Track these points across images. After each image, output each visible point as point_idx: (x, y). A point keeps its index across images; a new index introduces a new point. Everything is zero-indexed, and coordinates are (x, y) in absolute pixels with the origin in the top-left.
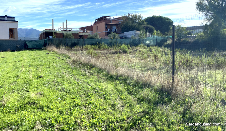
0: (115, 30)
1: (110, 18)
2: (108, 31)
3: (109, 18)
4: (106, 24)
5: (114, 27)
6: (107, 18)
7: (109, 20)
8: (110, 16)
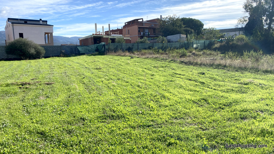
0: (149, 33)
2: (141, 34)
3: (141, 20)
4: (139, 28)
5: (147, 31)
6: (139, 20)
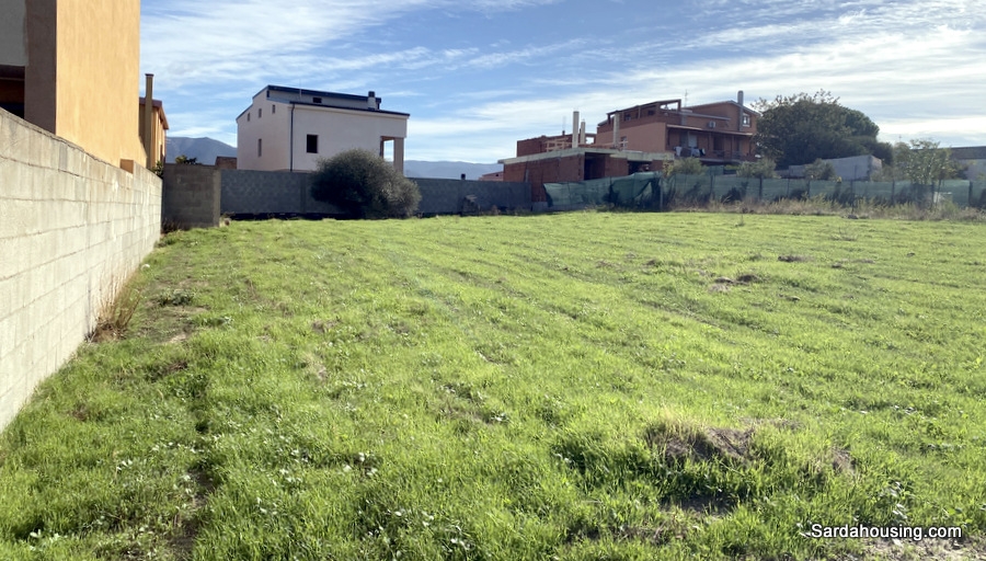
1: (679, 105)
4: (670, 131)
5: (692, 142)
7: (677, 115)
8: (679, 101)
